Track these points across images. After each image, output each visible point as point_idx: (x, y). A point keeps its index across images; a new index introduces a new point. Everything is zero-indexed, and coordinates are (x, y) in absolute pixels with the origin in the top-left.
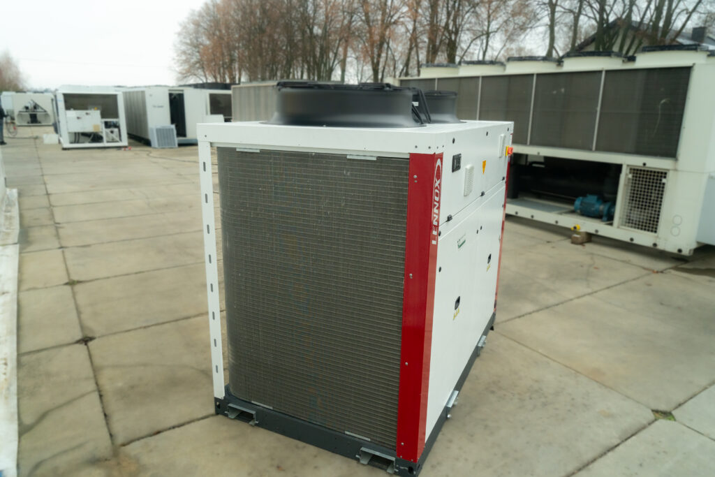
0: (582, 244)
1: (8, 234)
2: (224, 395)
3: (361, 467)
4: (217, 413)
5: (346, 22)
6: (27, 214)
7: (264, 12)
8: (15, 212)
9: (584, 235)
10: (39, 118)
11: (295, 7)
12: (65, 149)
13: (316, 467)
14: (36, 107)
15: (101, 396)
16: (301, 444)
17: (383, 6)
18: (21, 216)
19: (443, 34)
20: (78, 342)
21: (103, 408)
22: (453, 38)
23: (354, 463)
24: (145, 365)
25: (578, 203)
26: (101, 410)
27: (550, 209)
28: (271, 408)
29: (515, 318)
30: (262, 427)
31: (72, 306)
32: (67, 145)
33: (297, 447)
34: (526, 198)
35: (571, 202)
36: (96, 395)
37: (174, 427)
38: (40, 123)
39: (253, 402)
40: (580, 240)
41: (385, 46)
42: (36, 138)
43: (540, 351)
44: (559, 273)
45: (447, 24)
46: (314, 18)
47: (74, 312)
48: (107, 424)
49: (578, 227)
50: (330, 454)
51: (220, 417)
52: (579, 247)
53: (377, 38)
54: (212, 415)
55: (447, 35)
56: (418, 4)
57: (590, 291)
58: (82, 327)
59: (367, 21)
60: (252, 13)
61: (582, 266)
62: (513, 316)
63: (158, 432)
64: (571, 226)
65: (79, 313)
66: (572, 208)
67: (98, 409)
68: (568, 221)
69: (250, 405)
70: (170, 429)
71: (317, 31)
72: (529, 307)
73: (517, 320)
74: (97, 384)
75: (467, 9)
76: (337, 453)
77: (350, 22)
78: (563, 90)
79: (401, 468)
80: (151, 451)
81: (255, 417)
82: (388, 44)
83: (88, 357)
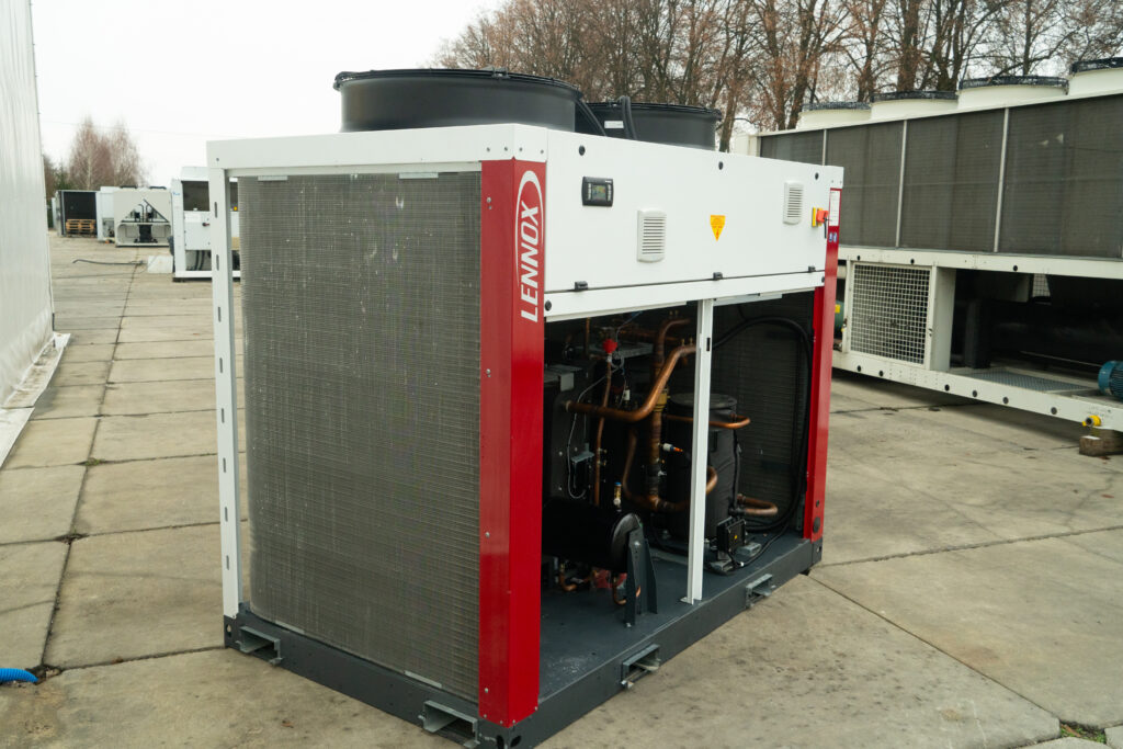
0: (1105, 455)
1: (25, 394)
2: (237, 611)
3: (425, 736)
4: (228, 645)
5: (731, 52)
6: (68, 369)
7: (576, 38)
8: (51, 366)
9: (1109, 438)
10: (154, 233)
11: (632, 27)
12: (177, 280)
13: (347, 729)
14: (151, 215)
15: (56, 609)
16: (339, 696)
17: (807, 17)
18: (58, 371)
19: (930, 69)
20: (60, 539)
21: (51, 625)
22: (950, 73)
23: (416, 730)
24: (146, 576)
25: (1104, 372)
26: (46, 625)
27: (1043, 386)
28: (302, 632)
29: (869, 560)
30: (289, 669)
31: (76, 492)
32: (182, 273)
33: (332, 700)
34: (1008, 369)
35: (1092, 374)
36: (49, 608)
37: (147, 657)
38: (155, 241)
39: (278, 622)
40: (1099, 448)
41: (808, 93)
42: (141, 264)
43: (883, 612)
44: (1011, 500)
45: (937, 48)
46: (668, 47)
47: (75, 500)
48: (47, 644)
49: (1095, 420)
50: (383, 714)
51: (230, 650)
52: (1097, 461)
53: (792, 79)
54: (218, 648)
55: (937, 69)
56: (878, 9)
57: (1065, 530)
58: (75, 520)
59: (773, 48)
60: (554, 41)
61: (1076, 491)
62: (865, 558)
63: (120, 661)
64: (1081, 419)
65: (80, 500)
66: (1094, 385)
67: (44, 622)
68: (1074, 408)
69: (272, 628)
70: (141, 658)
71: (677, 70)
72: (907, 545)
73: (870, 564)
74: (58, 594)
75: (979, 16)
76: (393, 714)
77: (740, 52)
78: (1061, 138)
79: (487, 738)
80: (95, 683)
81: (277, 648)
82: (813, 91)
83: (63, 559)
